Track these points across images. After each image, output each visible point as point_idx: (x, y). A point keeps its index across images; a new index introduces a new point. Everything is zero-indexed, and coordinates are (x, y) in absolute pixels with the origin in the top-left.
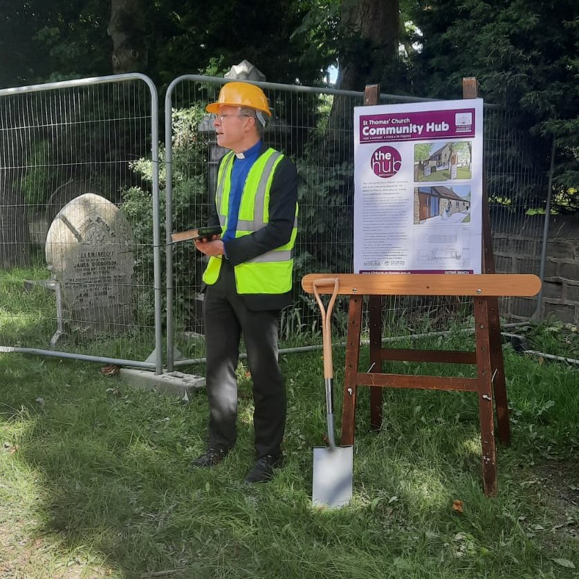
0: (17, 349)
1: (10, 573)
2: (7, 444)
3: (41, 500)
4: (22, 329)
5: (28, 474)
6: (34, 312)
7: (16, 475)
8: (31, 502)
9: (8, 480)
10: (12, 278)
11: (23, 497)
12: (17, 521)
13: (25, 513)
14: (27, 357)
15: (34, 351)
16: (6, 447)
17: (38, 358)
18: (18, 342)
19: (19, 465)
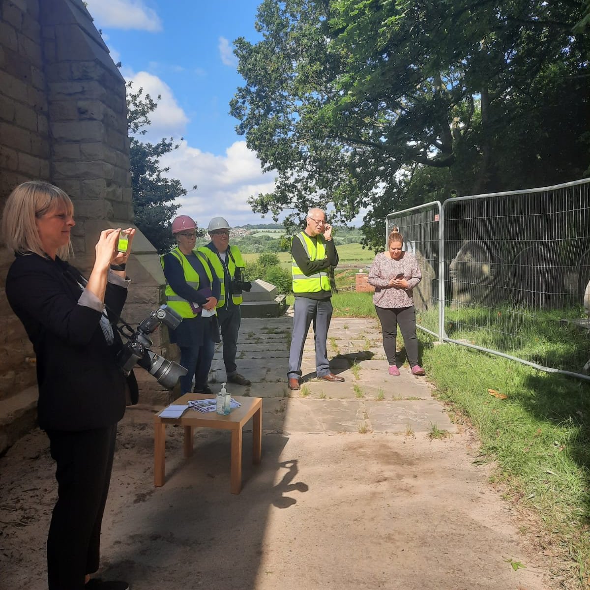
0: (560, 371)
1: (566, 544)
2: (557, 443)
3: (585, 494)
4: (561, 356)
5: (575, 470)
6: (570, 344)
7: (565, 469)
8: (579, 493)
9: (559, 471)
10: (551, 316)
11: (572, 487)
12: (568, 505)
13: (574, 500)
14: (566, 378)
15: (573, 374)
16: (556, 445)
17: (575, 380)
18: (560, 366)
19: (567, 462)
